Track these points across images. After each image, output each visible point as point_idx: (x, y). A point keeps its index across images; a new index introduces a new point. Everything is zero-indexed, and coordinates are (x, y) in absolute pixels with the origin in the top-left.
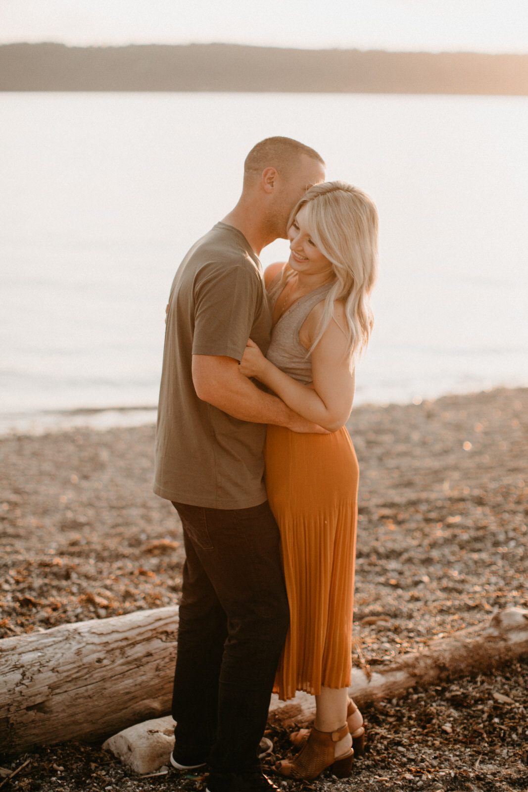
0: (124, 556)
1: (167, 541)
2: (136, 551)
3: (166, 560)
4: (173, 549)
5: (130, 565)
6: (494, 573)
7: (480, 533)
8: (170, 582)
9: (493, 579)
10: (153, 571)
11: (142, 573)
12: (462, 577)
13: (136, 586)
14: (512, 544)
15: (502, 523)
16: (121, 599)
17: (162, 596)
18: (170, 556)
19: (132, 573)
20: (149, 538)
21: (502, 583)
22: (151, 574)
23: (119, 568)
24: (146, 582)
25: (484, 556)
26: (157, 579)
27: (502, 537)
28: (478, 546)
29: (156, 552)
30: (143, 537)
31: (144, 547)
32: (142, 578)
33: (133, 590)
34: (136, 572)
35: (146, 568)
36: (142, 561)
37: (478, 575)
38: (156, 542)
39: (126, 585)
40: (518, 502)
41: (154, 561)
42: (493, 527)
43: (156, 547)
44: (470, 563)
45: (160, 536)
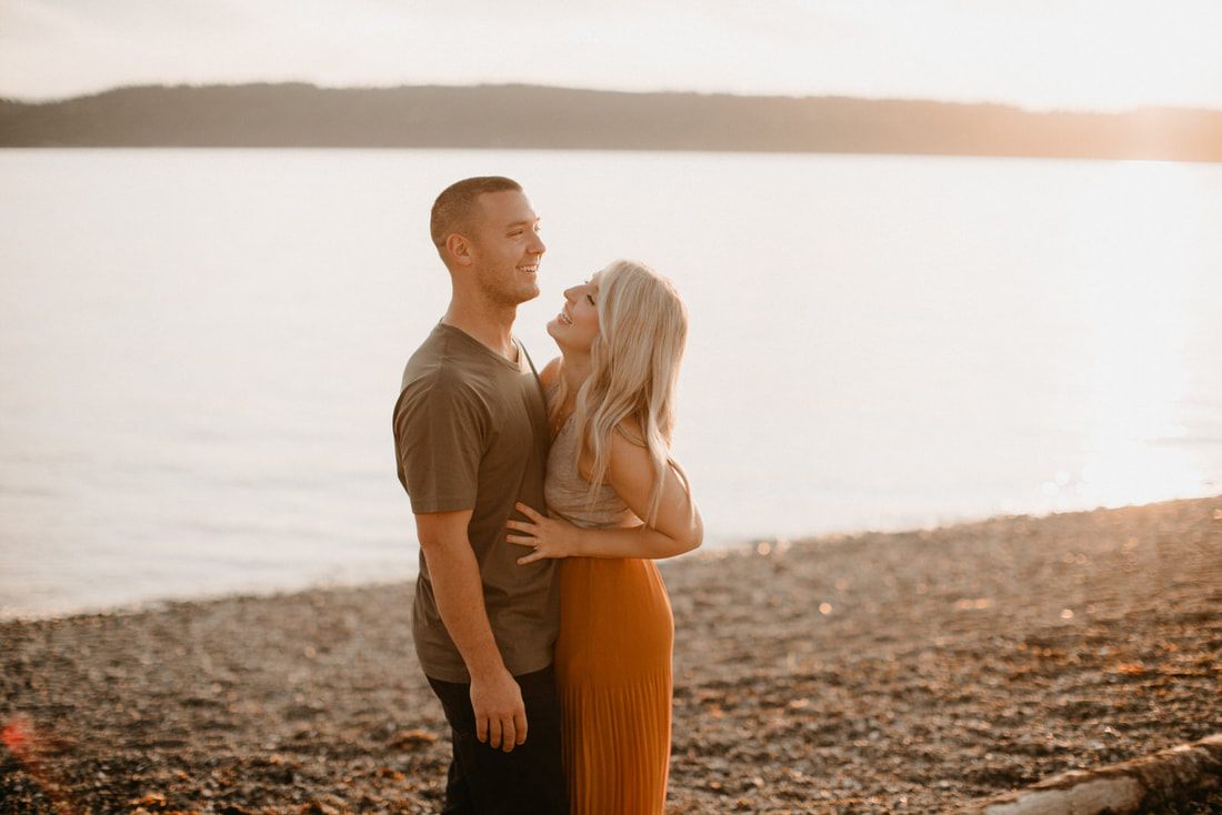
0: (365, 753)
1: (422, 732)
2: (380, 746)
3: (420, 757)
4: (429, 743)
5: (371, 764)
6: (849, 774)
7: (833, 721)
8: (423, 787)
9: (847, 782)
10: (402, 772)
11: (388, 774)
12: (808, 778)
13: (378, 791)
14: (874, 735)
15: (862, 708)
16: (357, 808)
17: (411, 804)
18: (424, 752)
19: (373, 775)
20: (398, 727)
21: (858, 787)
22: (398, 775)
23: (358, 768)
24: (391, 786)
25: (836, 751)
26: (405, 782)
27: (860, 727)
28: (830, 738)
29: (407, 747)
30: (391, 727)
31: (390, 741)
32: (387, 781)
33: (373, 797)
34: (380, 774)
35: (392, 768)
36: (388, 759)
37: (827, 776)
38: (407, 734)
39: (365, 790)
40: (885, 682)
41: (404, 759)
42: (850, 714)
43: (407, 741)
44: (818, 760)
45: (413, 726)
